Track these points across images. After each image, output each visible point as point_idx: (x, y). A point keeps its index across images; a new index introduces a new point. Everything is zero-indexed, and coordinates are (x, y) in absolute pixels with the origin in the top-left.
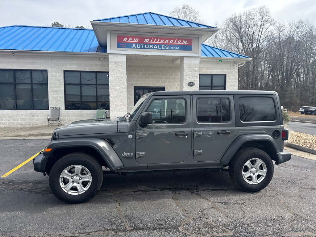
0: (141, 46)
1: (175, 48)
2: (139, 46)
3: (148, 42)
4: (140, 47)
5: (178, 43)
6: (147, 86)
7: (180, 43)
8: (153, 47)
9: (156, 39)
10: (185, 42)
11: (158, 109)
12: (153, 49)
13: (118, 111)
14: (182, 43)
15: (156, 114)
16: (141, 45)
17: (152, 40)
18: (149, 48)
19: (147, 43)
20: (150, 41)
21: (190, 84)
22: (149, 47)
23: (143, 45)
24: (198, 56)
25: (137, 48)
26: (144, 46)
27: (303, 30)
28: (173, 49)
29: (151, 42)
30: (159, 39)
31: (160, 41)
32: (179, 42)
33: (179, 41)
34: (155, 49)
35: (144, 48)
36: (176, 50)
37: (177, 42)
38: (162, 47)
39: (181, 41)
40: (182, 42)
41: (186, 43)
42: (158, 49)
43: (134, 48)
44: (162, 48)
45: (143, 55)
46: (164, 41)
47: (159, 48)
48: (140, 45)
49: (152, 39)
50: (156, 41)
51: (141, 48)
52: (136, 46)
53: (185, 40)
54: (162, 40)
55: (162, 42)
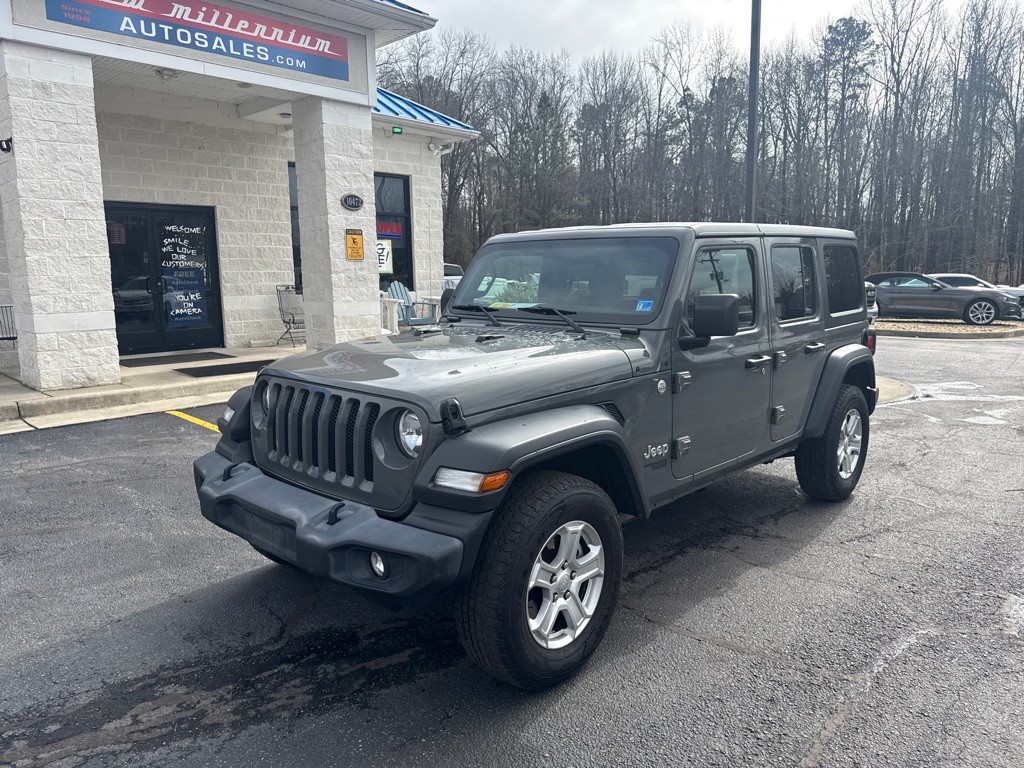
0: (160, 31)
1: (290, 62)
2: (149, 30)
3: (186, 18)
4: (154, 34)
5: (300, 44)
6: (139, 200)
7: (306, 46)
8: (211, 42)
10: (324, 46)
11: (192, 297)
12: (209, 49)
13: (70, 307)
14: (316, 48)
15: (185, 315)
16: (157, 27)
17: (201, 15)
18: (192, 46)
19: (180, 23)
20: (194, 15)
21: (350, 202)
22: (193, 39)
23: (166, 28)
24: (366, 103)
25: (139, 35)
26: (172, 33)
27: (474, 63)
28: (285, 66)
29: (199, 20)
30: (230, 16)
31: (233, 24)
32: (304, 43)
33: (304, 37)
34: (218, 51)
35: (173, 41)
36: (294, 68)
37: (297, 39)
38: (245, 50)
39: (309, 38)
40: (312, 43)
41: (326, 50)
42: (228, 54)
43: (128, 33)
44: (245, 54)
46: (252, 28)
47: (232, 51)
48: (153, 25)
49: (204, 9)
50: (221, 21)
51: (160, 38)
52: (138, 27)
53: (325, 37)
54: (241, 22)
55: (242, 29)
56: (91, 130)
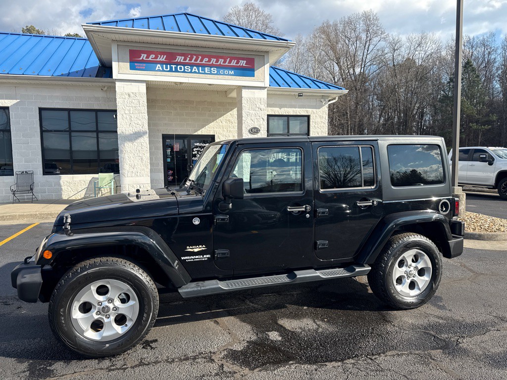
1: (226, 72)
2: (167, 68)
3: (182, 61)
4: (169, 69)
5: (232, 64)
6: (184, 134)
7: (234, 64)
8: (192, 70)
9: (195, 57)
10: (243, 63)
12: (191, 72)
13: (133, 175)
14: (239, 65)
17: (188, 59)
18: (184, 72)
20: (185, 59)
21: (254, 130)
22: (184, 69)
23: (174, 66)
24: (264, 86)
25: (163, 71)
26: (176, 68)
27: (427, 48)
28: (224, 74)
29: (187, 61)
30: (200, 57)
31: (201, 60)
32: (234, 63)
33: (233, 61)
34: (195, 72)
35: (176, 71)
36: (229, 75)
37: (230, 62)
38: (206, 70)
39: (236, 61)
40: (237, 63)
41: (244, 65)
42: (199, 73)
43: (159, 70)
44: (206, 72)
45: (176, 83)
46: (209, 61)
47: (200, 71)
48: (169, 66)
49: (189, 56)
50: (196, 60)
51: (171, 70)
52: (163, 68)
53: (243, 59)
54: (205, 59)
55: (205, 62)
56: (144, 109)
